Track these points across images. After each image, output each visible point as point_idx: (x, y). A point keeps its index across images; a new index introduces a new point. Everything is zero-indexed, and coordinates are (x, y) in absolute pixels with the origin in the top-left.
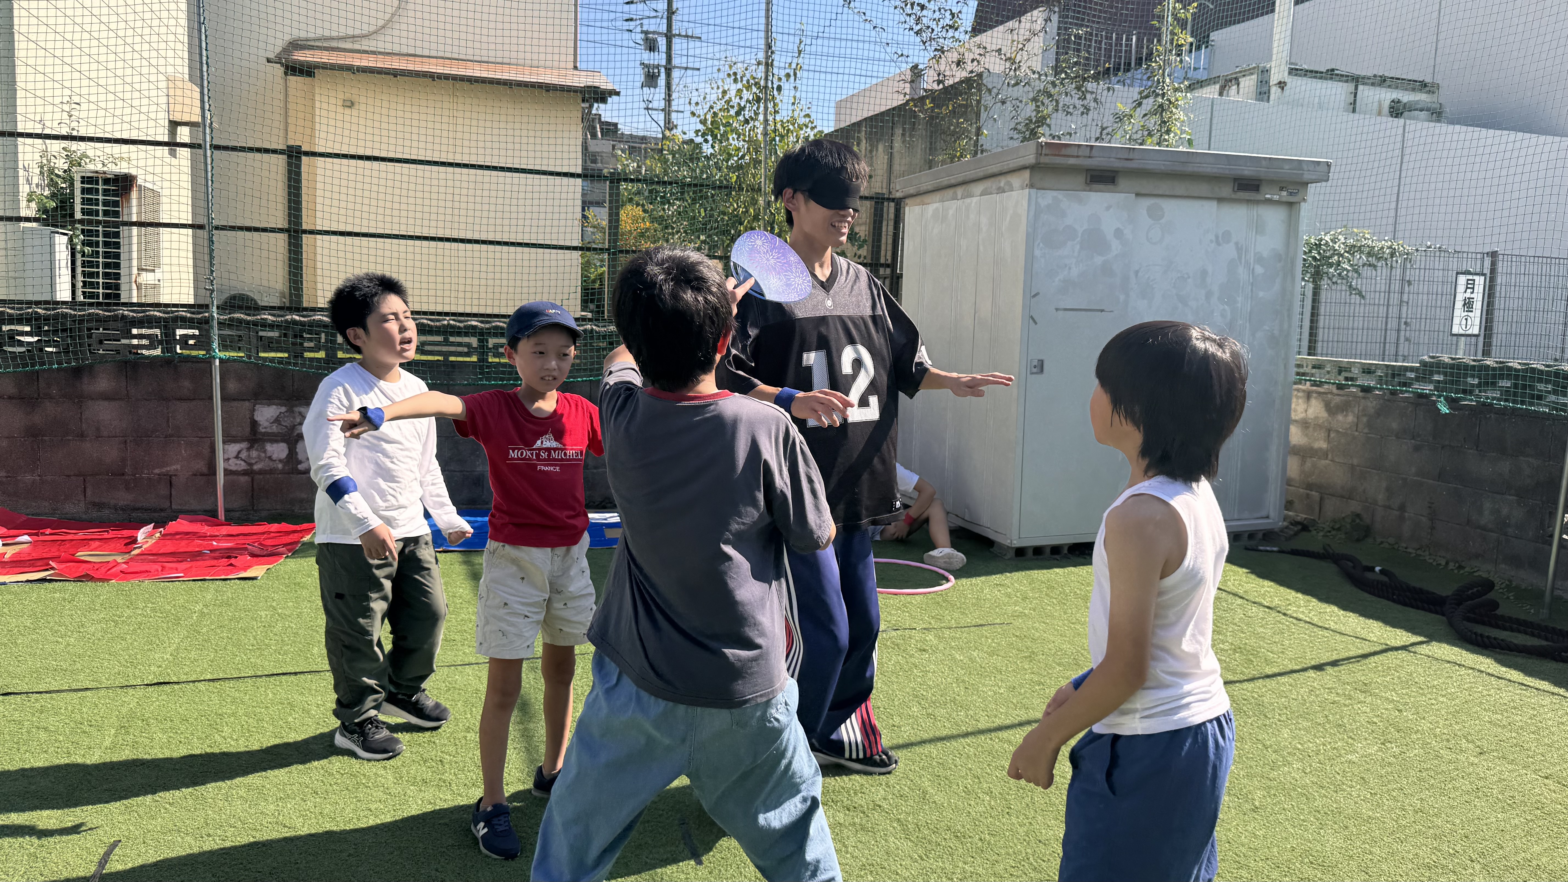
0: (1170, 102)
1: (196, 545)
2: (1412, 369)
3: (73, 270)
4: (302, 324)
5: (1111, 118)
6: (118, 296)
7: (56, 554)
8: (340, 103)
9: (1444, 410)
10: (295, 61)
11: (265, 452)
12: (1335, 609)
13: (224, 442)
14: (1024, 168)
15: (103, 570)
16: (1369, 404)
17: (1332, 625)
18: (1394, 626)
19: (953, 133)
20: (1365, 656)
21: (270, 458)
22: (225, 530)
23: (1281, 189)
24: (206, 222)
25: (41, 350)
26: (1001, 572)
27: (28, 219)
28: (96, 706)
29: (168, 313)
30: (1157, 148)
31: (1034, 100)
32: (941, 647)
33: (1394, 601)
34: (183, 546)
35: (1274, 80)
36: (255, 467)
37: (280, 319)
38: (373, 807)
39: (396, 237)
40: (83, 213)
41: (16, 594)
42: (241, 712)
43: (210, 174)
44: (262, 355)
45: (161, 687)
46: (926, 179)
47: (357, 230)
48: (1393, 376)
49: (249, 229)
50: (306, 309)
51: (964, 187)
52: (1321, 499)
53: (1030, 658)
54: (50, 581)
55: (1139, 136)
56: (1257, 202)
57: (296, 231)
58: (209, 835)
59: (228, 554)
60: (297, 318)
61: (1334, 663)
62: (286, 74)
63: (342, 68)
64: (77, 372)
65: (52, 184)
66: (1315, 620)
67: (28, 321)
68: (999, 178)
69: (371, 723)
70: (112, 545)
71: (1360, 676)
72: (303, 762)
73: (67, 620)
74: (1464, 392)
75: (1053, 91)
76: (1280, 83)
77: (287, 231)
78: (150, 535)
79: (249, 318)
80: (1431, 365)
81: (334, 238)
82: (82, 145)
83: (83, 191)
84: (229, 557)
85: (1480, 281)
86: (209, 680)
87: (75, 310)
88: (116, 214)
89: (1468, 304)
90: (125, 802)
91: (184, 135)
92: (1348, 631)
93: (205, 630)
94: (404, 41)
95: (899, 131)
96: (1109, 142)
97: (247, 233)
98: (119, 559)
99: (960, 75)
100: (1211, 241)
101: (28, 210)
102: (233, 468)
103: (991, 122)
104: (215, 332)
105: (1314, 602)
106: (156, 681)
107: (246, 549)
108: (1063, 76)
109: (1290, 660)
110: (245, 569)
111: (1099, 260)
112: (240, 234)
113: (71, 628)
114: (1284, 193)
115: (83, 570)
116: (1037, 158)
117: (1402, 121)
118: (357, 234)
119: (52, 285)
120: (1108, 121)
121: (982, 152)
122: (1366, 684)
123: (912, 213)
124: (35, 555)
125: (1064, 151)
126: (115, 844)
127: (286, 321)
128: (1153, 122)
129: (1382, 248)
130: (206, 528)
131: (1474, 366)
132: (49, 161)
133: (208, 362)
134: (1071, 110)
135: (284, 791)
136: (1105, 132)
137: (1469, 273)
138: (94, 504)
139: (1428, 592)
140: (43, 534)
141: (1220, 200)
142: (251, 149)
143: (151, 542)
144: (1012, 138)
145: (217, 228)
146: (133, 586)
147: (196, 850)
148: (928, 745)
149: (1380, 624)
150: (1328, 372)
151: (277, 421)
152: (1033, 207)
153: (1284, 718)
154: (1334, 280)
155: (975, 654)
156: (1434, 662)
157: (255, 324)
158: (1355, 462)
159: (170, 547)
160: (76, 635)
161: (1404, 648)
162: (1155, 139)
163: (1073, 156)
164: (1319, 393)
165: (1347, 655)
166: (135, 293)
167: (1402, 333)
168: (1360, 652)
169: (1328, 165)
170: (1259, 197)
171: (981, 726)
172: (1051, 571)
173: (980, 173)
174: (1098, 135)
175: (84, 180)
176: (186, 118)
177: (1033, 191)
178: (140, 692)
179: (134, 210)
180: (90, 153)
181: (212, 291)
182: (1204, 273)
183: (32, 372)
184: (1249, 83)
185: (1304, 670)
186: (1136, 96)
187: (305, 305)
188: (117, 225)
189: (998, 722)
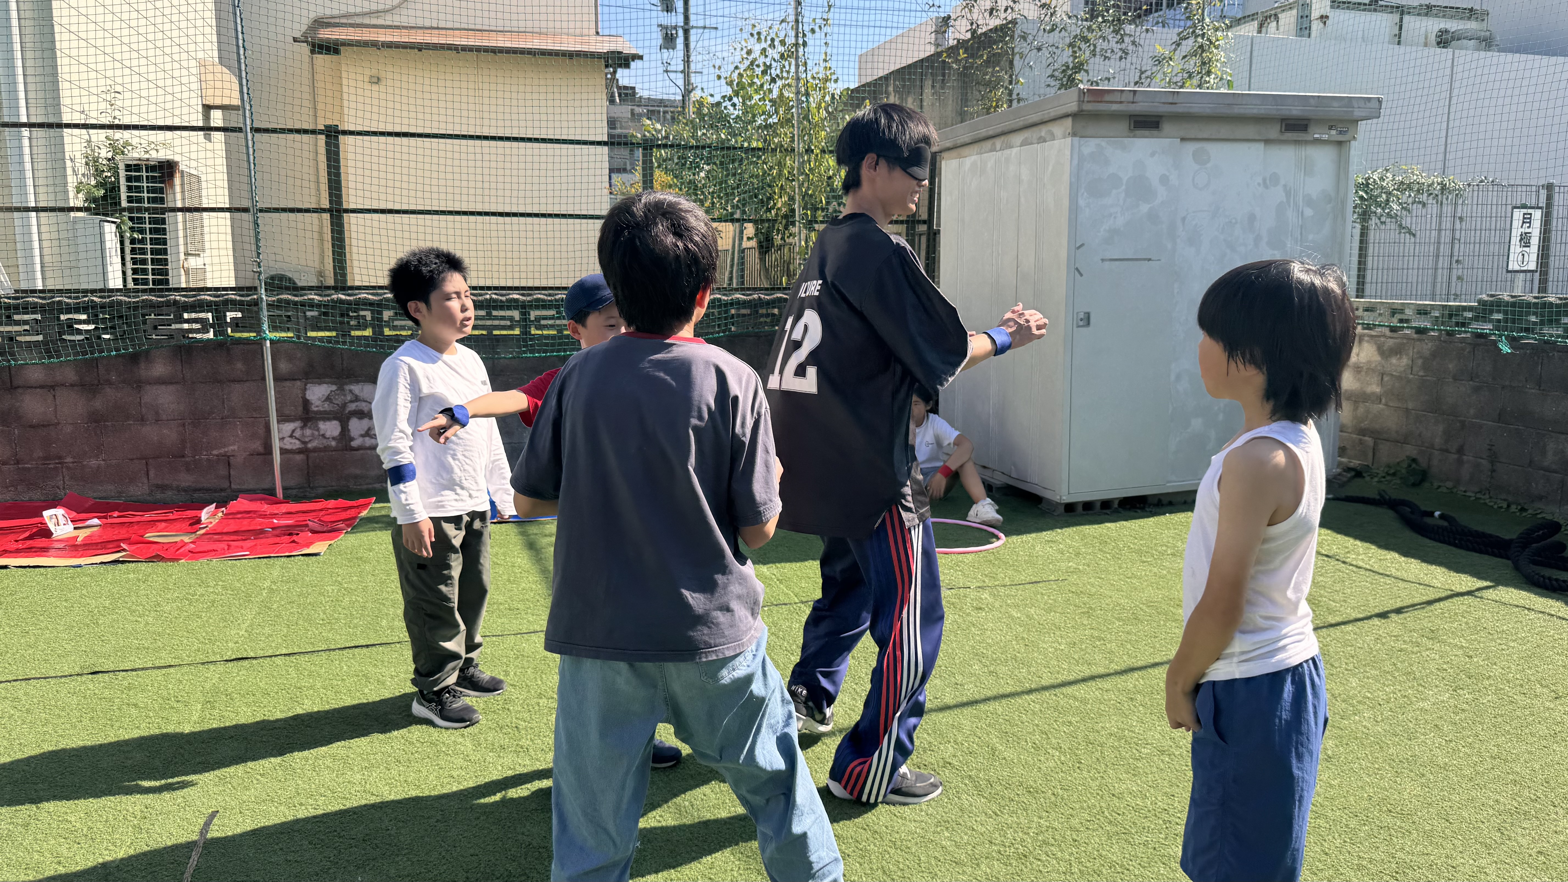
0: (1211, 42)
1: (257, 523)
2: (1470, 309)
3: (123, 259)
4: (349, 303)
5: (1150, 62)
6: (167, 282)
7: (126, 536)
8: (367, 79)
9: (1506, 349)
10: (321, 40)
11: (318, 430)
12: (1397, 555)
13: (278, 422)
14: (1066, 116)
15: (172, 550)
16: (1425, 347)
17: (1393, 572)
18: (1457, 571)
19: (988, 84)
20: (1430, 603)
21: (323, 436)
22: (284, 508)
23: (1331, 128)
24: (250, 205)
25: (99, 338)
26: (1051, 528)
27: (79, 209)
28: (181, 682)
29: (218, 296)
30: (1198, 90)
31: (1071, 45)
32: (997, 605)
33: (1456, 546)
34: (245, 525)
35: (1315, 14)
36: (310, 446)
37: (326, 299)
38: (455, 774)
39: (436, 212)
40: (129, 202)
41: (91, 576)
42: (319, 685)
43: (252, 158)
44: (311, 334)
45: (240, 663)
46: (962, 131)
47: (397, 207)
48: (1450, 316)
49: (292, 210)
50: (352, 288)
51: (1003, 138)
52: (1375, 444)
53: (1088, 614)
54: (123, 562)
55: (1179, 79)
56: (1306, 142)
57: (338, 211)
58: (301, 804)
59: (289, 532)
60: (343, 297)
61: (1399, 611)
62: (313, 52)
63: (366, 44)
64: (134, 358)
65: (98, 172)
66: (1376, 568)
67: (84, 309)
68: (1041, 127)
69: (449, 692)
70: (178, 525)
71: (1426, 623)
72: (383, 731)
73: (144, 600)
74: (1527, 330)
75: (1090, 36)
76: (1322, 17)
77: (329, 211)
78: (214, 514)
79: (296, 299)
80: (1492, 304)
81: (375, 216)
82: (126, 134)
83: (129, 179)
84: (290, 534)
85: (1537, 215)
86: (285, 655)
87: (129, 297)
88: (162, 201)
89: (1525, 240)
90: (217, 772)
91: (217, 118)
92: (1411, 577)
93: (275, 606)
94: (427, 14)
95: (928, 83)
96: (1149, 86)
97: (290, 214)
98: (187, 539)
99: (994, 22)
100: (1259, 184)
101: (77, 200)
102: (288, 447)
103: (1027, 69)
104: (265, 314)
105: (1373, 548)
106: (234, 657)
107: (307, 525)
108: (1100, 19)
109: (1353, 608)
110: (308, 545)
111: (1144, 208)
112: (284, 215)
113: (148, 607)
114: (1333, 132)
115: (153, 551)
116: (1079, 105)
117: (1450, 50)
118: (398, 212)
119: (105, 273)
120: (1148, 64)
121: (1019, 100)
122: (1433, 631)
123: (948, 167)
124: (106, 538)
125: (1107, 98)
126: (214, 815)
127: (333, 300)
128: (1193, 64)
129: (1433, 183)
130: (266, 506)
131: (1535, 304)
132: (93, 151)
133: (259, 344)
134: (1108, 55)
135: (369, 761)
136: (1143, 76)
137: (1524, 207)
138: (158, 486)
139: (1491, 536)
140: (111, 517)
141: (1267, 142)
142: (291, 131)
143: (215, 521)
144: (1049, 86)
145: (261, 211)
146: (202, 565)
147: (290, 818)
148: (992, 703)
149: (1444, 570)
150: (1380, 315)
151: (328, 399)
152: (1076, 156)
153: (1351, 666)
154: (1383, 219)
155: (1032, 611)
156: (1502, 607)
157: (303, 304)
158: (1410, 405)
159: (233, 526)
160: (153, 614)
161: (1469, 593)
162: (1195, 81)
163: (1116, 102)
164: (1372, 336)
165: (1410, 602)
166: (183, 278)
167: (1454, 272)
168: (1425, 599)
169: (1379, 101)
170: (1308, 137)
171: (1045, 682)
172: (1102, 526)
173: (1020, 122)
174: (1137, 79)
175: (128, 167)
176: (218, 102)
177: (1076, 139)
178: (221, 668)
179: (179, 196)
180: (135, 141)
181: (260, 273)
182: (1252, 218)
183: (92, 359)
184: (1288, 19)
185: (1369, 618)
186: (1175, 38)
187: (349, 284)
188: (164, 211)
189: (1061, 678)
